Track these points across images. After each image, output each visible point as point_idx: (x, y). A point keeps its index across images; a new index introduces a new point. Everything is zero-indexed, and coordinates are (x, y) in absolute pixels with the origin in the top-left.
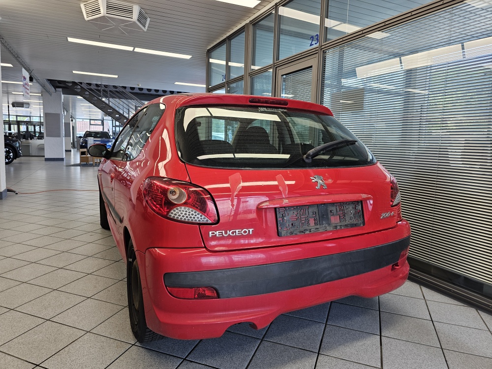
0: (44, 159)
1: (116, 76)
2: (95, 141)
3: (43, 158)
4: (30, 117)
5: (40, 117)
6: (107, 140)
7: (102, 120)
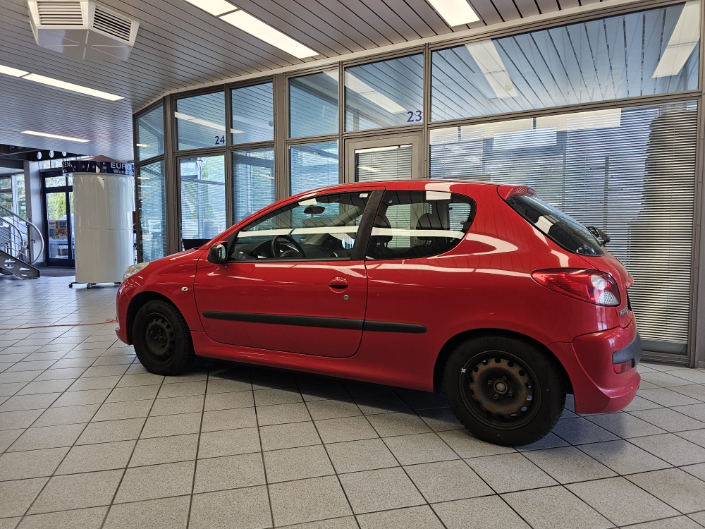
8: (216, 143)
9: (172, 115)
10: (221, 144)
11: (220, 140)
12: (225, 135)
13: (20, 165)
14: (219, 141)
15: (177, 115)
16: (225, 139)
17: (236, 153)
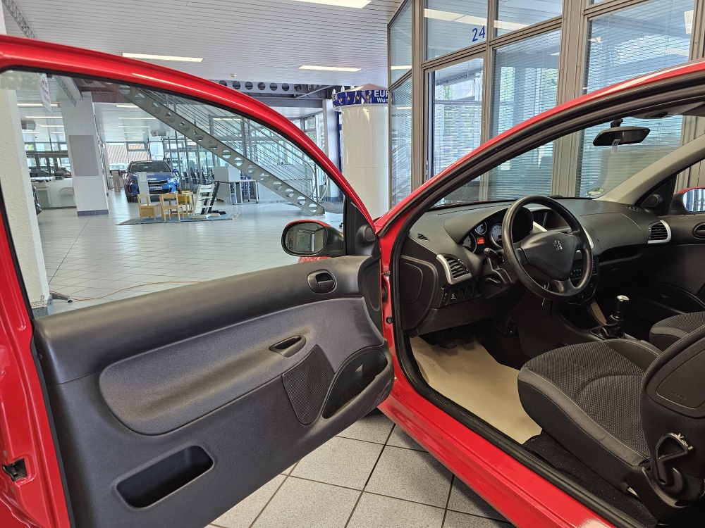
0: (76, 213)
1: (200, 60)
2: (149, 177)
3: (74, 212)
4: (34, 143)
5: (51, 143)
6: (165, 174)
7: (146, 141)
8: (474, 40)
9: (422, 13)
10: (481, 40)
11: (479, 32)
12: (486, 25)
13: (320, 104)
14: (477, 37)
15: (428, 13)
16: (486, 32)
17: (500, 50)
